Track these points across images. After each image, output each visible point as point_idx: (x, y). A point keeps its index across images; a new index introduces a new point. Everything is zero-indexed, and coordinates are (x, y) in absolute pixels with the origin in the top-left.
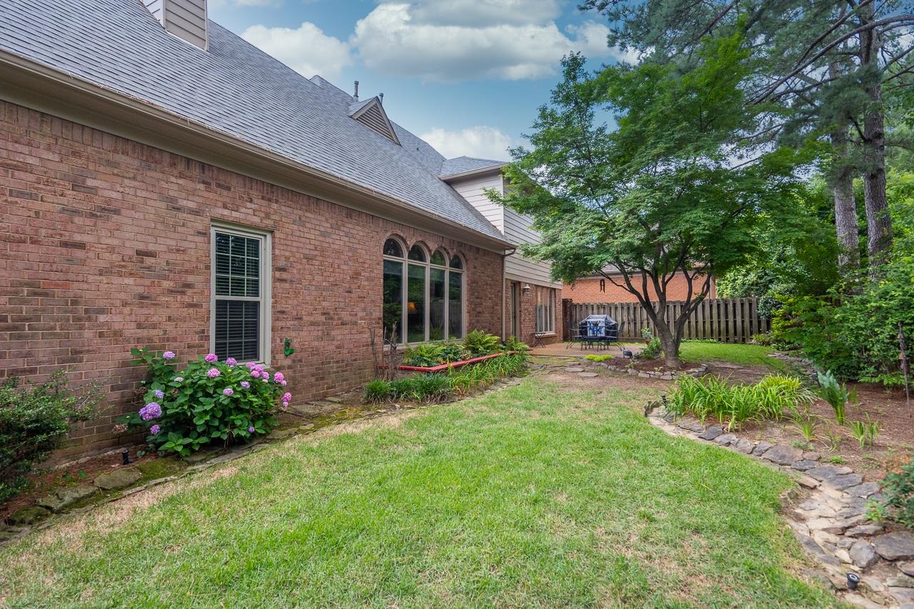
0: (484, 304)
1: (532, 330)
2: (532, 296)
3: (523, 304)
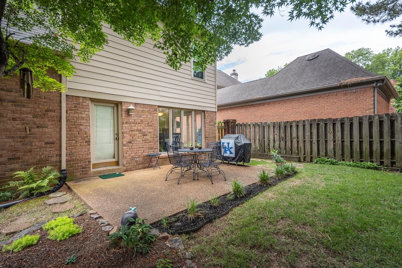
1: (152, 150)
2: (151, 117)
3: (128, 125)
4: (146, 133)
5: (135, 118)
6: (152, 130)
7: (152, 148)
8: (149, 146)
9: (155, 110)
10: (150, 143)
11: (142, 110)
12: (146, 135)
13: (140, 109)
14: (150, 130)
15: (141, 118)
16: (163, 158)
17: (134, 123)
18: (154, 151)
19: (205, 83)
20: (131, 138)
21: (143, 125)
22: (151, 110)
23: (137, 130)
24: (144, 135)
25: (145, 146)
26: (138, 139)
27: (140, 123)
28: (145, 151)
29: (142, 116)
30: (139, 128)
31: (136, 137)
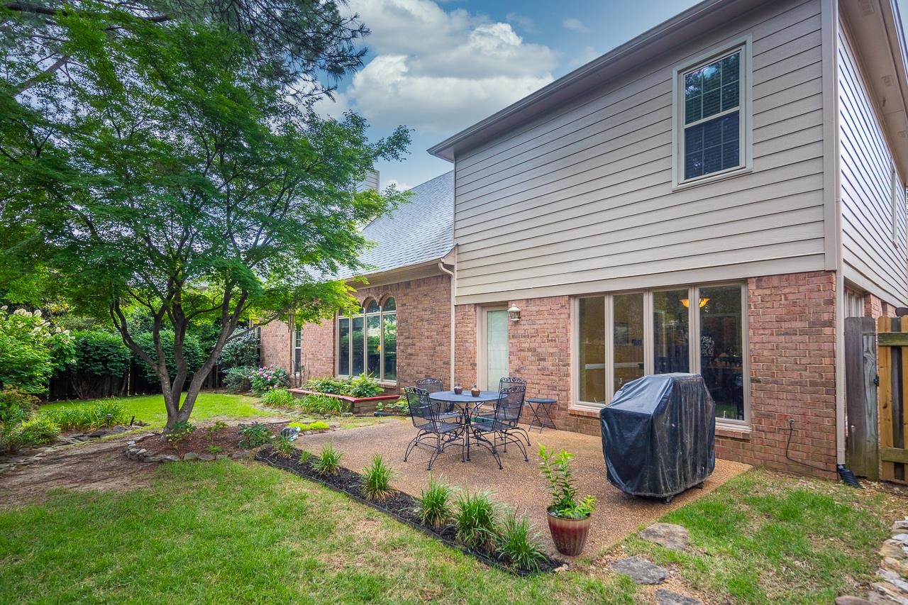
0: (418, 344)
1: (554, 392)
2: (555, 321)
3: (516, 340)
4: (544, 356)
5: (526, 327)
6: (554, 350)
7: (554, 388)
8: (549, 383)
9: (562, 307)
10: (551, 377)
11: (537, 310)
12: (544, 360)
13: (534, 309)
14: (551, 350)
15: (535, 327)
16: (579, 416)
17: (525, 336)
18: (558, 395)
19: (750, 173)
20: (520, 363)
21: (538, 339)
22: (555, 307)
23: (530, 350)
24: (541, 360)
25: (542, 382)
26: (531, 367)
27: (534, 335)
28: (542, 392)
29: (538, 322)
30: (533, 345)
31: (527, 363)
